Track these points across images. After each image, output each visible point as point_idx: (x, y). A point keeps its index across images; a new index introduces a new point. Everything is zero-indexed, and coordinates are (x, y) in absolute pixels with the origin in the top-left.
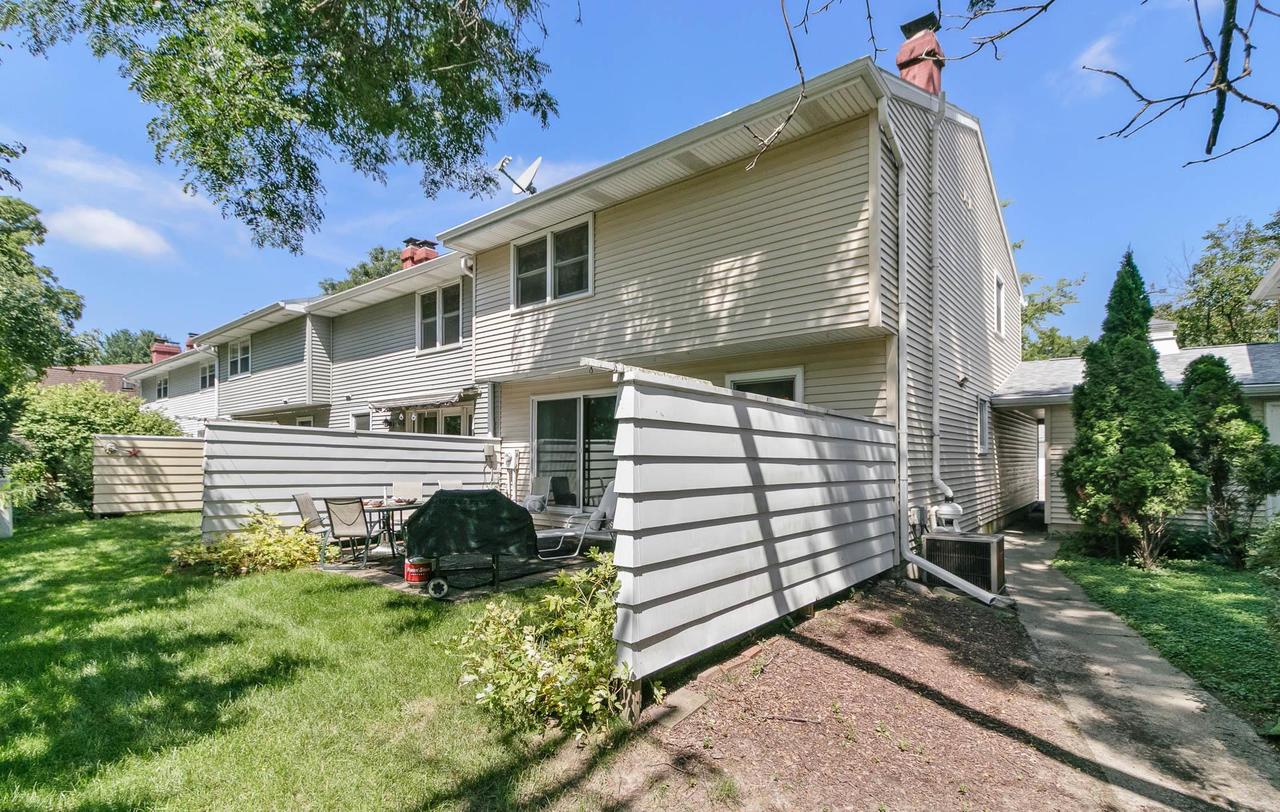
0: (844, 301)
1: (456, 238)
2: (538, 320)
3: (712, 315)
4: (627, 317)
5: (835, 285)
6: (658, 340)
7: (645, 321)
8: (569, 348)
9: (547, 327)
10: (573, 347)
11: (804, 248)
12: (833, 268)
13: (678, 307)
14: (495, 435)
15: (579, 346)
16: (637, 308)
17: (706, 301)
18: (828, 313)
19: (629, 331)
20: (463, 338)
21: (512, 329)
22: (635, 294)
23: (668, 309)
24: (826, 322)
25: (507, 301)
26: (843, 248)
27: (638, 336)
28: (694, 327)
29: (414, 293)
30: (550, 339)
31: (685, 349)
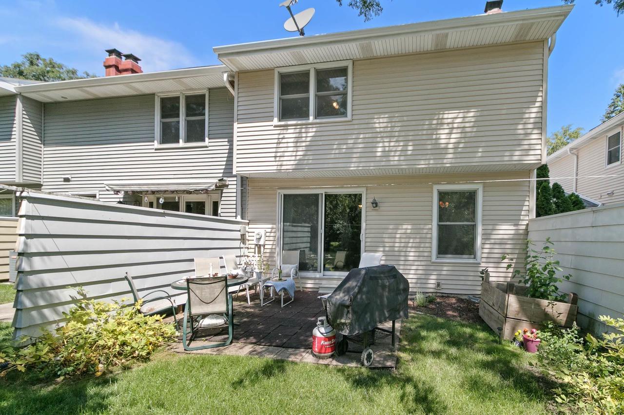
0: (526, 147)
1: (232, 54)
2: (300, 133)
3: (443, 146)
4: (379, 139)
5: (521, 137)
6: (402, 158)
7: (392, 144)
8: (329, 156)
9: (309, 139)
10: (333, 156)
11: (504, 112)
12: (520, 127)
13: (418, 138)
14: (242, 218)
15: (337, 156)
16: (388, 134)
17: (438, 136)
18: (517, 153)
19: (380, 149)
20: (209, 139)
21: (276, 136)
22: (385, 125)
23: (411, 138)
24: (516, 158)
25: (271, 114)
26: (527, 116)
27: (386, 154)
28: (429, 152)
29: (154, 94)
30: (310, 148)
31: (423, 166)
